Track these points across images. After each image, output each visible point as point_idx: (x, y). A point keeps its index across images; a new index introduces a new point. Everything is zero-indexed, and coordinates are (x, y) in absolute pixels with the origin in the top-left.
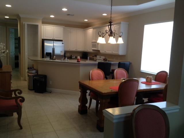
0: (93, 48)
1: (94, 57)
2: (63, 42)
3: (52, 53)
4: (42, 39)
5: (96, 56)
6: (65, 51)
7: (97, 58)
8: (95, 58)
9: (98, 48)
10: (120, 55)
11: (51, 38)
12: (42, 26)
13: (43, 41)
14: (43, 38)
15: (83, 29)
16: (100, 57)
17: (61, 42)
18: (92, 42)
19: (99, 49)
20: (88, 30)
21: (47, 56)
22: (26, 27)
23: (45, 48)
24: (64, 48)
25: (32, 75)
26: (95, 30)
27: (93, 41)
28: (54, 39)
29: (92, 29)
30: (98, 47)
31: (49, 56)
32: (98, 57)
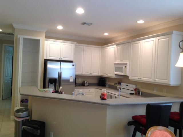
0: (116, 72)
1: (116, 84)
2: (74, 64)
3: (57, 79)
4: (45, 60)
5: (119, 83)
6: (76, 76)
7: (121, 87)
8: (118, 86)
9: (126, 73)
10: (171, 85)
11: (58, 59)
12: (46, 42)
13: (46, 61)
14: (45, 58)
15: (100, 47)
16: (127, 85)
17: (71, 64)
18: (115, 64)
19: (127, 75)
20: (108, 48)
21: (50, 84)
22: (21, 41)
23: (48, 71)
24: (75, 72)
25: (21, 120)
26: (119, 47)
27: (116, 62)
28: (61, 59)
29: (115, 46)
30: (126, 71)
31: (54, 83)
32: (123, 85)
